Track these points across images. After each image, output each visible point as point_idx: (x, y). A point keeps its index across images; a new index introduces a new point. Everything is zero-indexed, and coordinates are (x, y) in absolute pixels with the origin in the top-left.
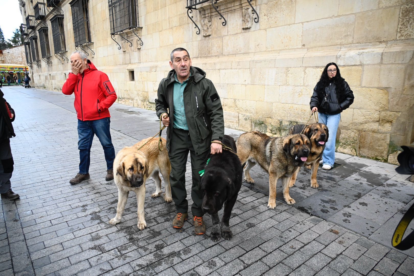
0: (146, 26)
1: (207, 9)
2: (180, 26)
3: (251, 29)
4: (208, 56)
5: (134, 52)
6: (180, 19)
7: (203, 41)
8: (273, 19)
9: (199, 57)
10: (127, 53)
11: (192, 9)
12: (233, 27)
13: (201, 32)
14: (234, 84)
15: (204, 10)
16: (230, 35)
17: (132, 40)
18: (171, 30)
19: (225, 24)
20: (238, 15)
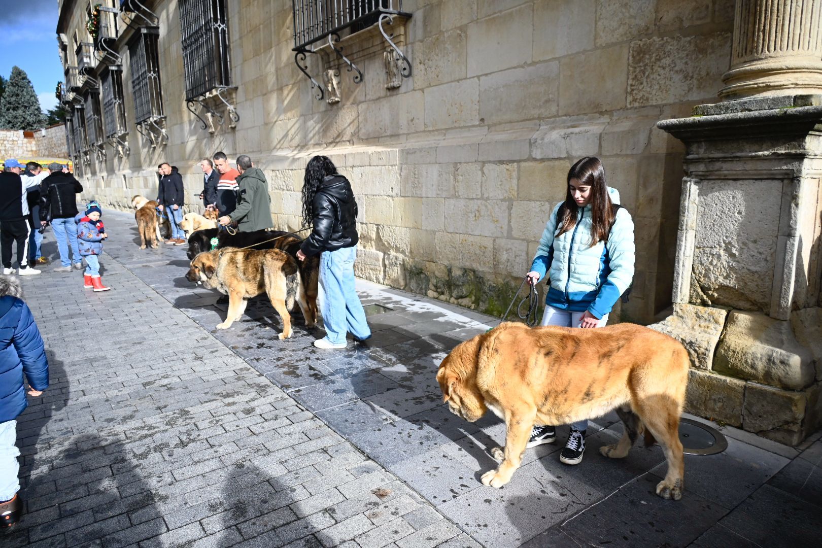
0: (244, 85)
1: (333, 52)
5: (226, 135)
6: (291, 72)
7: (328, 113)
8: (433, 69)
10: (216, 136)
11: (305, 53)
12: (373, 86)
13: (324, 96)
14: (376, 195)
15: (328, 55)
16: (369, 101)
18: (280, 91)
19: (361, 80)
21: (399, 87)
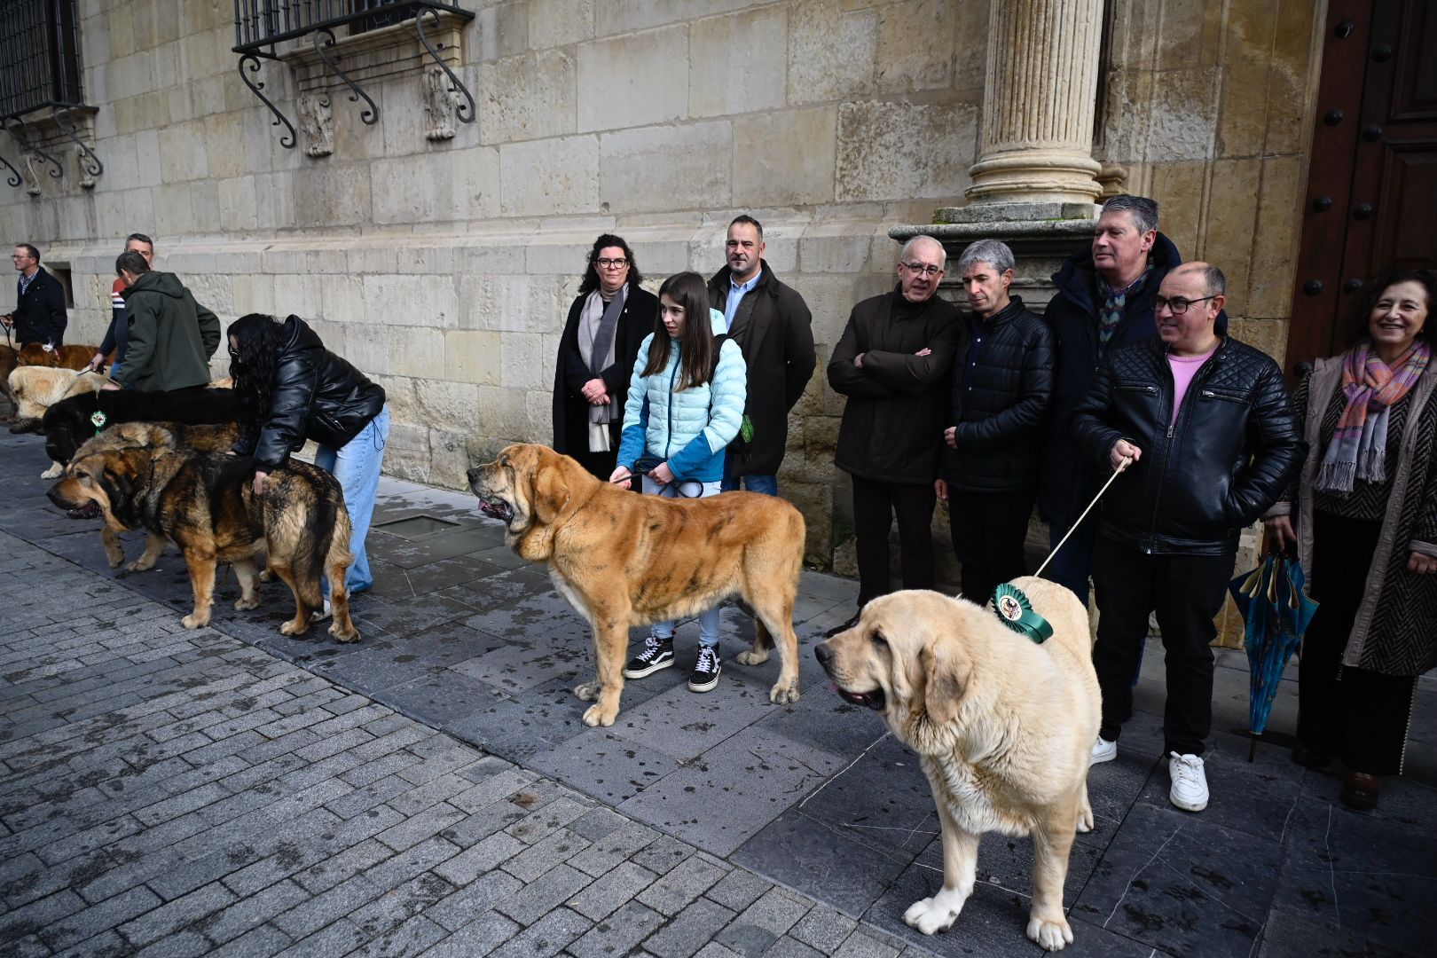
0: (112, 106)
1: (315, 63)
2: (230, 113)
3: (454, 140)
4: (327, 225)
5: (71, 200)
6: (227, 88)
7: (308, 172)
8: (516, 112)
9: (296, 230)
10: (46, 200)
11: (259, 58)
12: (400, 132)
13: (298, 141)
14: (410, 327)
15: (305, 66)
16: (393, 157)
17: (63, 154)
18: (199, 124)
19: (376, 119)
20: (413, 89)
21: (451, 138)
